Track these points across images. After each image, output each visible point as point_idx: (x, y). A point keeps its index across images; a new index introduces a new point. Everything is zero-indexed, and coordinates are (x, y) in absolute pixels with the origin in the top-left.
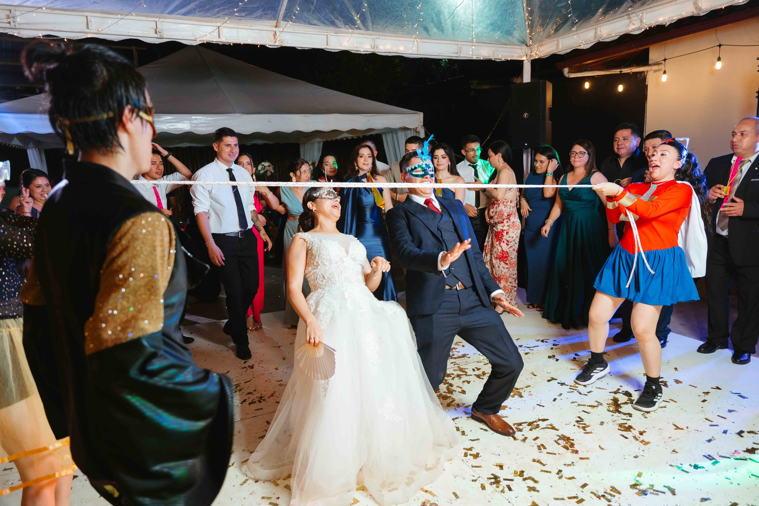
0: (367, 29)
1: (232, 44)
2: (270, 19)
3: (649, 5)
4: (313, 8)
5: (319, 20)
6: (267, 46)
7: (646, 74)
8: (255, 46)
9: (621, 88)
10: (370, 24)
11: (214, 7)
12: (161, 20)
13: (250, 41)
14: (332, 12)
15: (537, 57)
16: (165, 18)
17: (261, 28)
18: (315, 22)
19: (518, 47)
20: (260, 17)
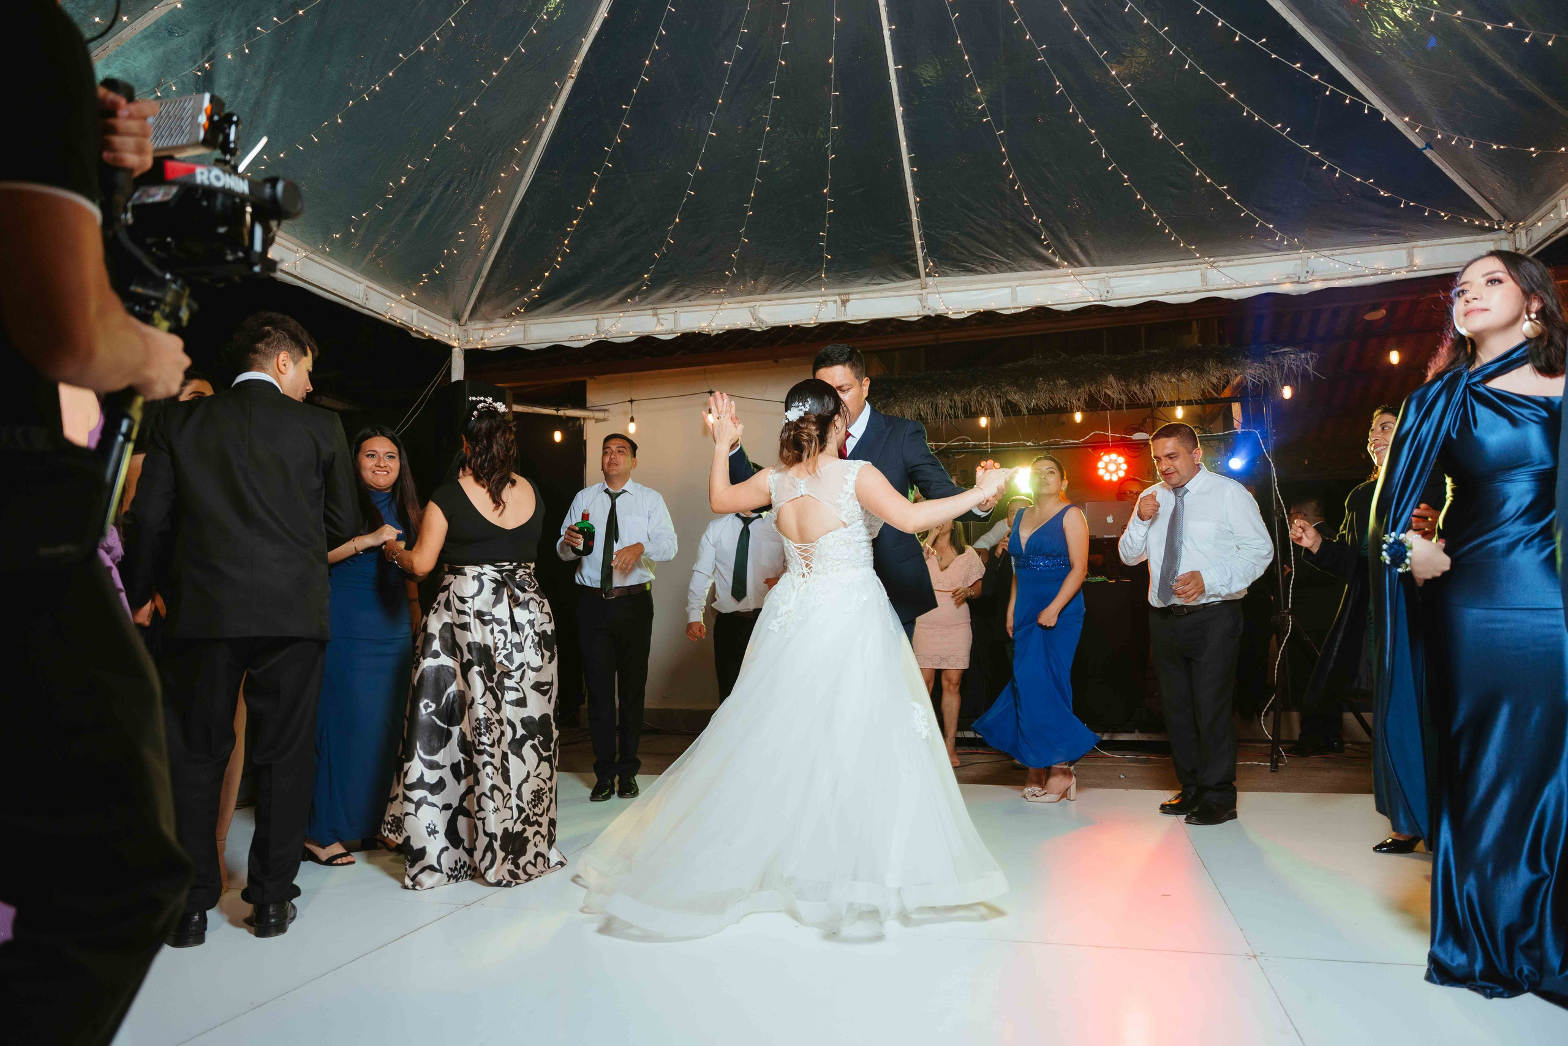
3: (690, 301)
7: (582, 423)
9: (558, 436)
15: (479, 347)
19: (447, 321)
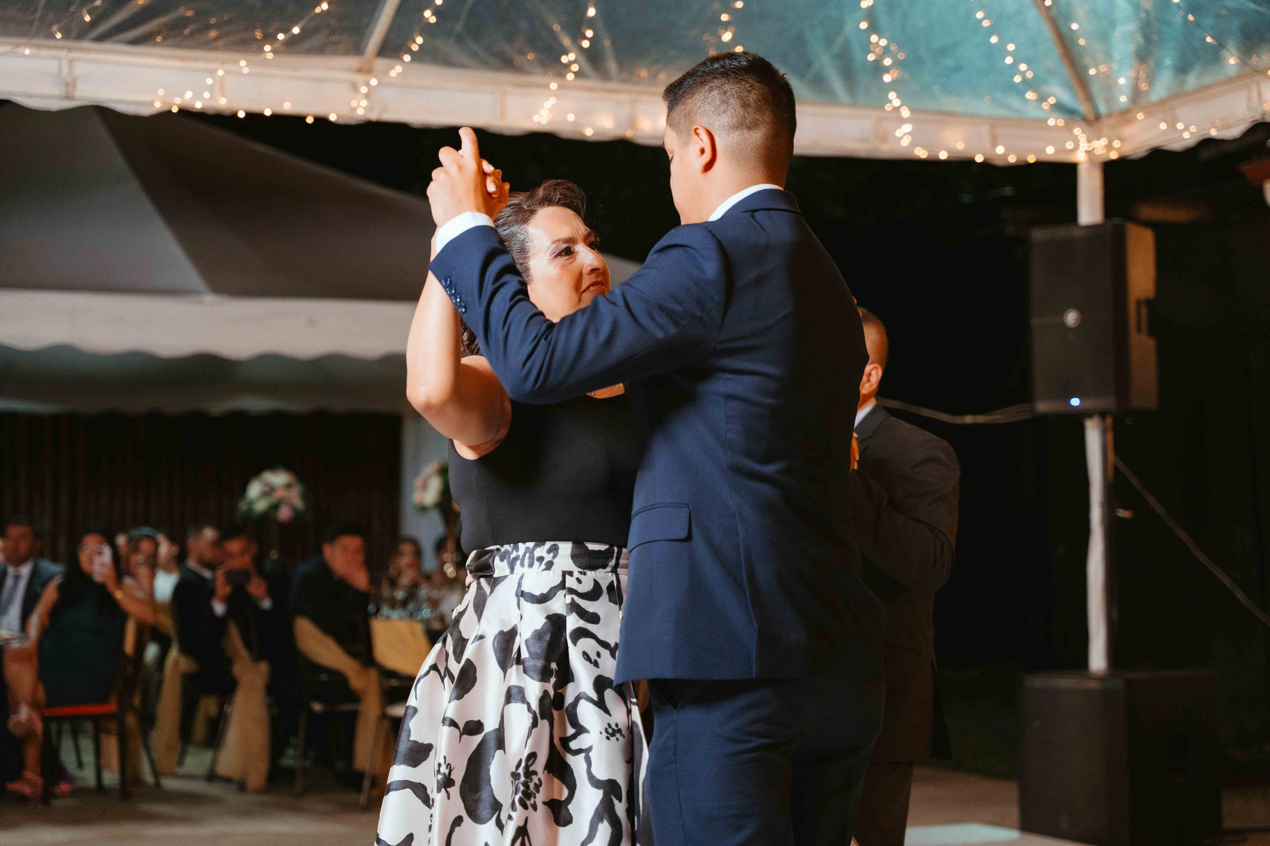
0: (605, 76)
1: (241, 115)
2: (346, 53)
4: (459, 27)
5: (474, 55)
6: (333, 118)
8: (299, 119)
10: (612, 66)
11: (209, 27)
12: (73, 55)
13: (287, 107)
14: (510, 38)
15: (1114, 156)
16: (82, 50)
17: (319, 74)
18: (465, 60)
20: (321, 50)
